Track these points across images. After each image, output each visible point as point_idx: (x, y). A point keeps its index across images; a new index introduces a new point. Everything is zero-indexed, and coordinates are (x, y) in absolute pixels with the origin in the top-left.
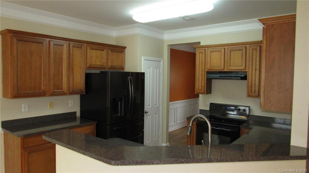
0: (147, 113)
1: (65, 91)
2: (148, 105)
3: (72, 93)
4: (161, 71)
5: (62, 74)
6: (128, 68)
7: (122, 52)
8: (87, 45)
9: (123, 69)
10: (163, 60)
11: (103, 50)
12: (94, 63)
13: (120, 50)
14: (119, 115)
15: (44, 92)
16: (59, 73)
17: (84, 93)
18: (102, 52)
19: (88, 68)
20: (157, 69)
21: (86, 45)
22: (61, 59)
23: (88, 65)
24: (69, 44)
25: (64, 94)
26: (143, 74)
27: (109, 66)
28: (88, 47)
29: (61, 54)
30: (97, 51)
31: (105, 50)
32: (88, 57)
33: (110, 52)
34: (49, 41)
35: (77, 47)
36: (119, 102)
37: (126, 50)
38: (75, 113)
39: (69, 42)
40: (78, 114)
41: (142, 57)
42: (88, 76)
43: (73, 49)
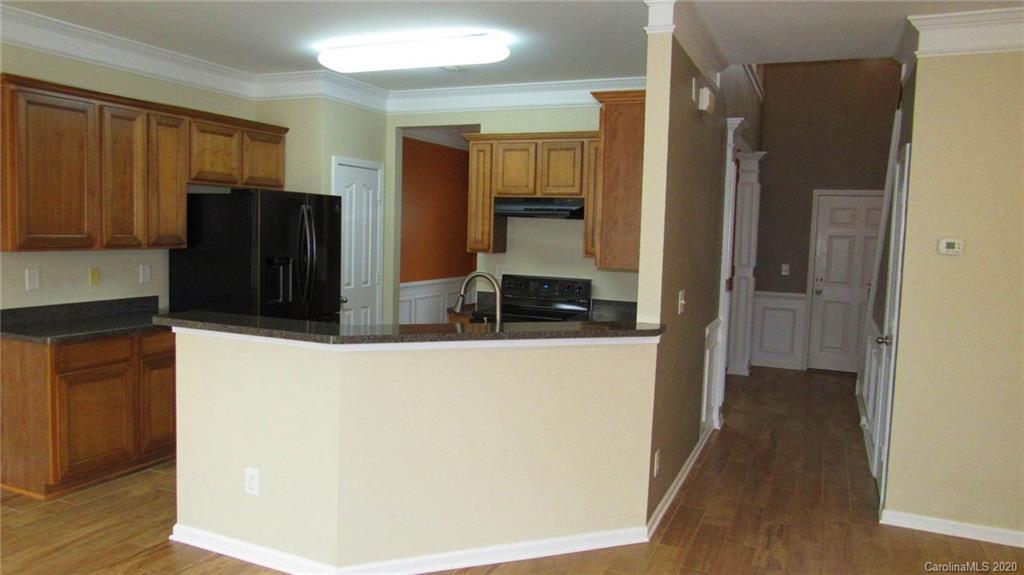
0: (346, 301)
1: (140, 238)
2: (348, 282)
3: (155, 245)
4: (379, 195)
5: (132, 194)
6: (293, 184)
7: (277, 143)
8: (190, 118)
9: (282, 186)
10: (383, 167)
11: (230, 135)
12: (208, 168)
13: (272, 135)
14: (281, 300)
15: (90, 237)
16: (125, 192)
17: (185, 246)
18: (227, 138)
19: (195, 179)
20: (369, 189)
21: (187, 119)
22: (130, 152)
23: (194, 175)
24: (148, 115)
25: (137, 246)
26: (336, 201)
27: (245, 178)
28: (194, 127)
29: (130, 141)
30: (215, 136)
31: (236, 135)
32: (195, 151)
33: (247, 139)
34: (101, 108)
35: (167, 125)
36: (282, 268)
37: (288, 135)
38: (155, 299)
39: (146, 111)
40: (164, 304)
41: (333, 157)
42: (195, 204)
43: (157, 130)
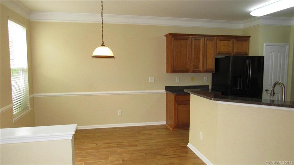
0: (268, 91)
1: (201, 70)
2: (269, 84)
3: (206, 71)
4: (286, 55)
5: (199, 59)
6: (252, 53)
7: (246, 41)
8: (217, 37)
9: (248, 54)
10: (288, 45)
11: (229, 41)
12: (222, 50)
13: (245, 39)
15: (188, 70)
16: (197, 58)
17: (214, 72)
18: (228, 42)
19: (217, 54)
20: (281, 53)
21: (216, 38)
22: (199, 49)
23: (217, 53)
24: (204, 38)
25: (200, 72)
27: (234, 52)
28: (218, 39)
29: (199, 45)
30: (224, 41)
31: (231, 40)
32: (218, 46)
33: (235, 41)
34: (192, 38)
35: (209, 40)
36: (239, 79)
37: (251, 39)
38: (208, 86)
39: (204, 37)
40: (210, 87)
41: (264, 44)
42: (217, 60)
43: (207, 42)
